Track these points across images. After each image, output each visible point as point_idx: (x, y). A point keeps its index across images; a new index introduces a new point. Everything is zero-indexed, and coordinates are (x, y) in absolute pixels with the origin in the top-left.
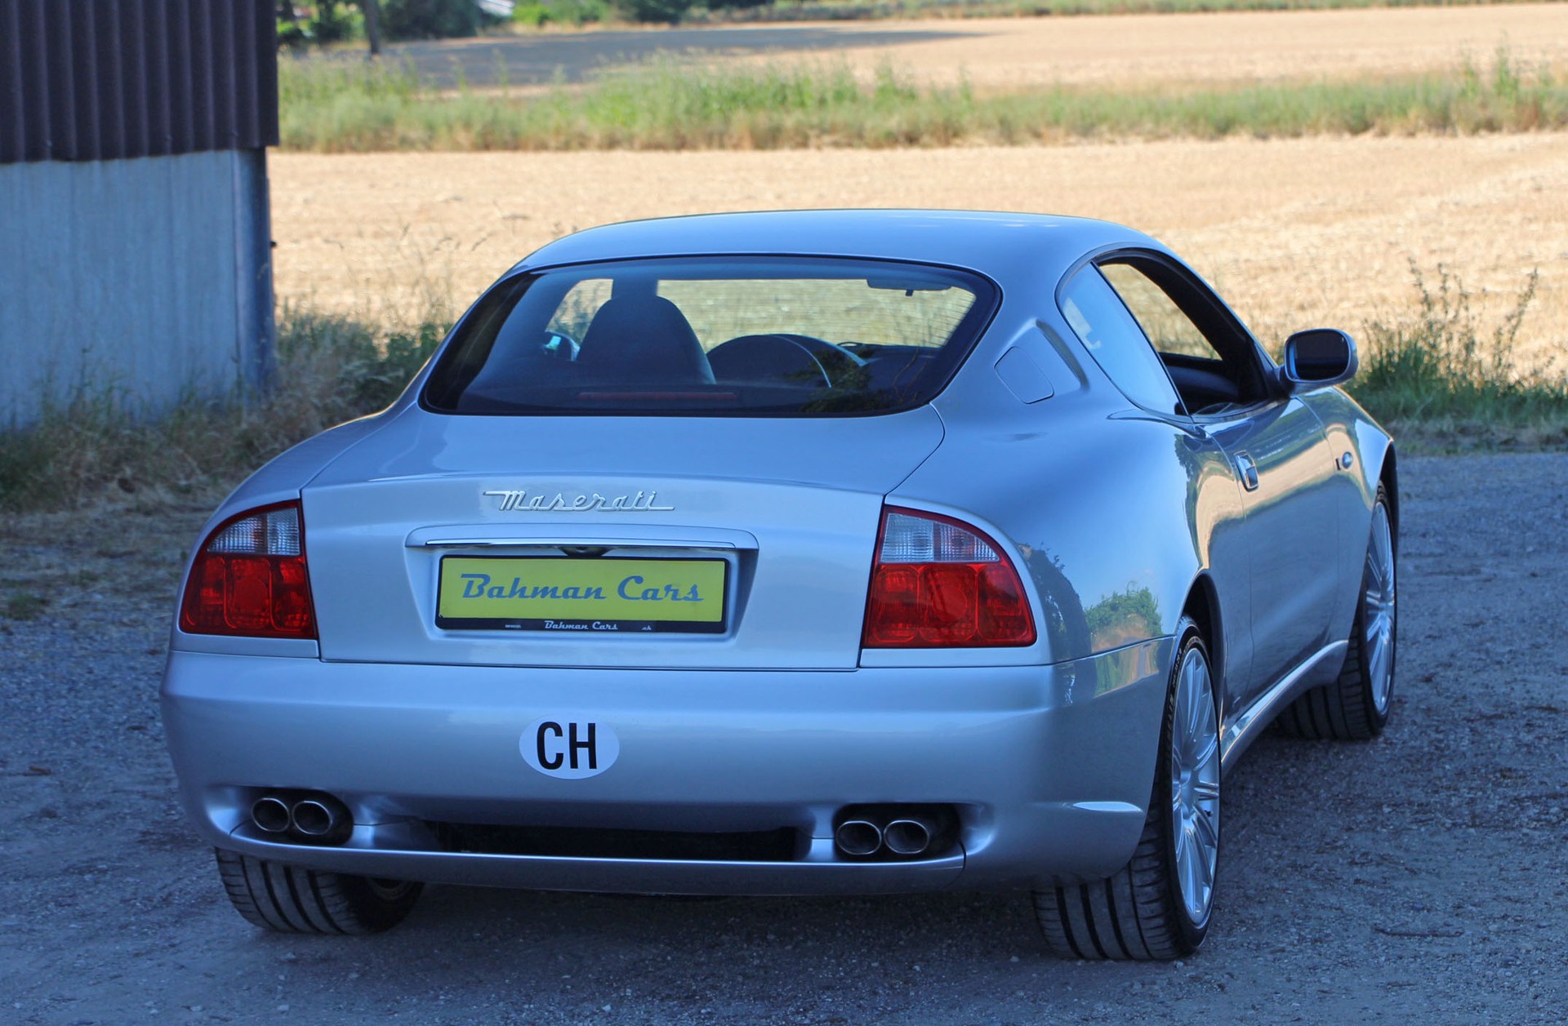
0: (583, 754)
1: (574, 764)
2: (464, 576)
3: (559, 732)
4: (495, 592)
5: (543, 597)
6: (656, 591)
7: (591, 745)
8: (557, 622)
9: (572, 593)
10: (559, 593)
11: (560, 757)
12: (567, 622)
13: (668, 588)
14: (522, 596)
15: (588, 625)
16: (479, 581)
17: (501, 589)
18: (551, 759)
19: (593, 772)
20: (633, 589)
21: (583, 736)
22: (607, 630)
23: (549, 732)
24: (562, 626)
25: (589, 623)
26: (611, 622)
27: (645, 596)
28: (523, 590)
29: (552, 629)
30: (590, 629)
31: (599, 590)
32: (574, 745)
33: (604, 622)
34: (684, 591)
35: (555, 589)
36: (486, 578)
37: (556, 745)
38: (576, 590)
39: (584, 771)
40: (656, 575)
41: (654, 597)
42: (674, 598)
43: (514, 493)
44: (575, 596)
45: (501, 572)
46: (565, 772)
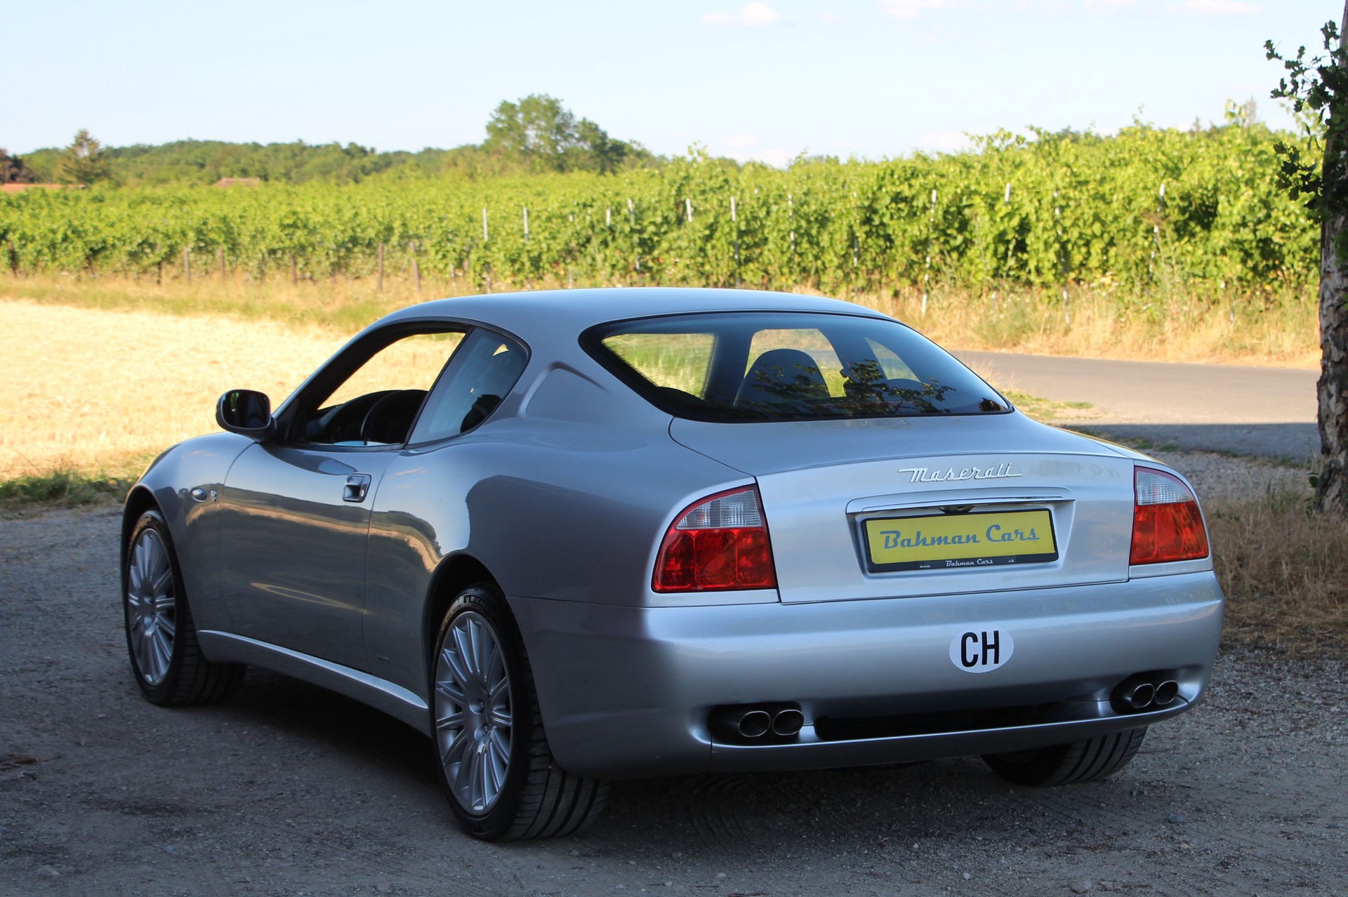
0: (991, 652)
1: (984, 662)
2: (882, 533)
3: (975, 640)
4: (906, 543)
5: (939, 544)
6: (1009, 535)
7: (996, 646)
8: (954, 561)
9: (957, 540)
10: (949, 540)
11: (976, 657)
12: (960, 560)
13: (1016, 532)
14: (924, 544)
15: (974, 562)
16: (893, 536)
17: (909, 541)
18: (970, 659)
19: (997, 666)
20: (995, 534)
21: (991, 641)
22: (986, 565)
23: (969, 640)
24: (957, 564)
25: (975, 560)
26: (989, 559)
27: (1003, 539)
28: (924, 540)
29: (951, 567)
30: (976, 565)
31: (974, 537)
32: (986, 647)
33: (984, 559)
34: (1027, 534)
35: (946, 538)
36: (898, 533)
37: (974, 648)
38: (960, 537)
39: (991, 666)
40: (1009, 522)
41: (1009, 539)
42: (1022, 538)
43: (921, 470)
44: (960, 542)
45: (907, 528)
46: (978, 668)
